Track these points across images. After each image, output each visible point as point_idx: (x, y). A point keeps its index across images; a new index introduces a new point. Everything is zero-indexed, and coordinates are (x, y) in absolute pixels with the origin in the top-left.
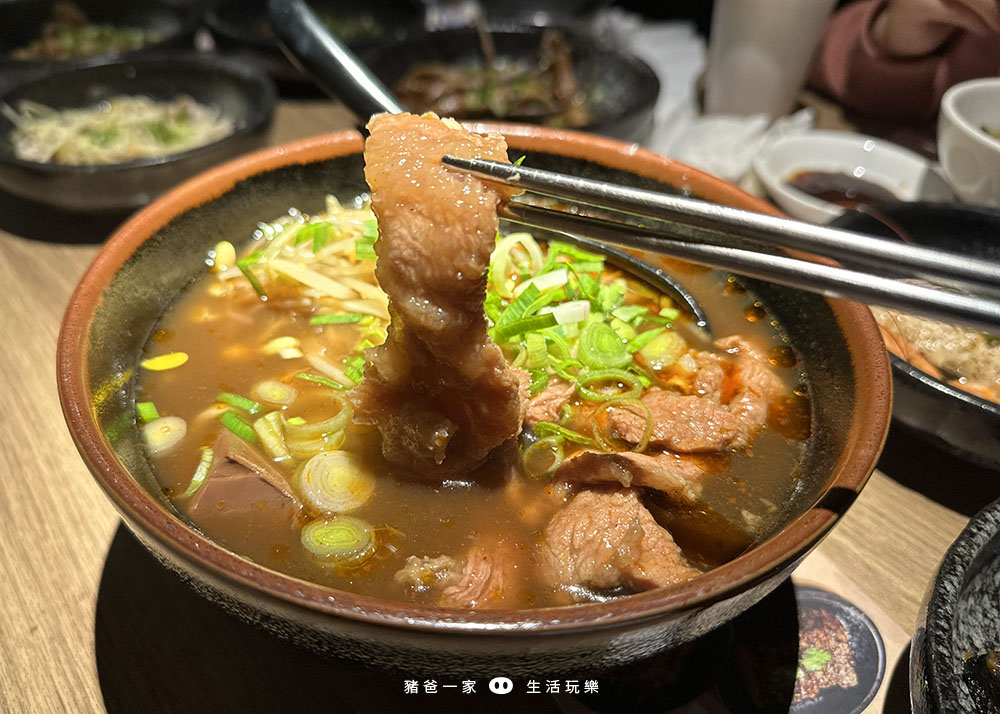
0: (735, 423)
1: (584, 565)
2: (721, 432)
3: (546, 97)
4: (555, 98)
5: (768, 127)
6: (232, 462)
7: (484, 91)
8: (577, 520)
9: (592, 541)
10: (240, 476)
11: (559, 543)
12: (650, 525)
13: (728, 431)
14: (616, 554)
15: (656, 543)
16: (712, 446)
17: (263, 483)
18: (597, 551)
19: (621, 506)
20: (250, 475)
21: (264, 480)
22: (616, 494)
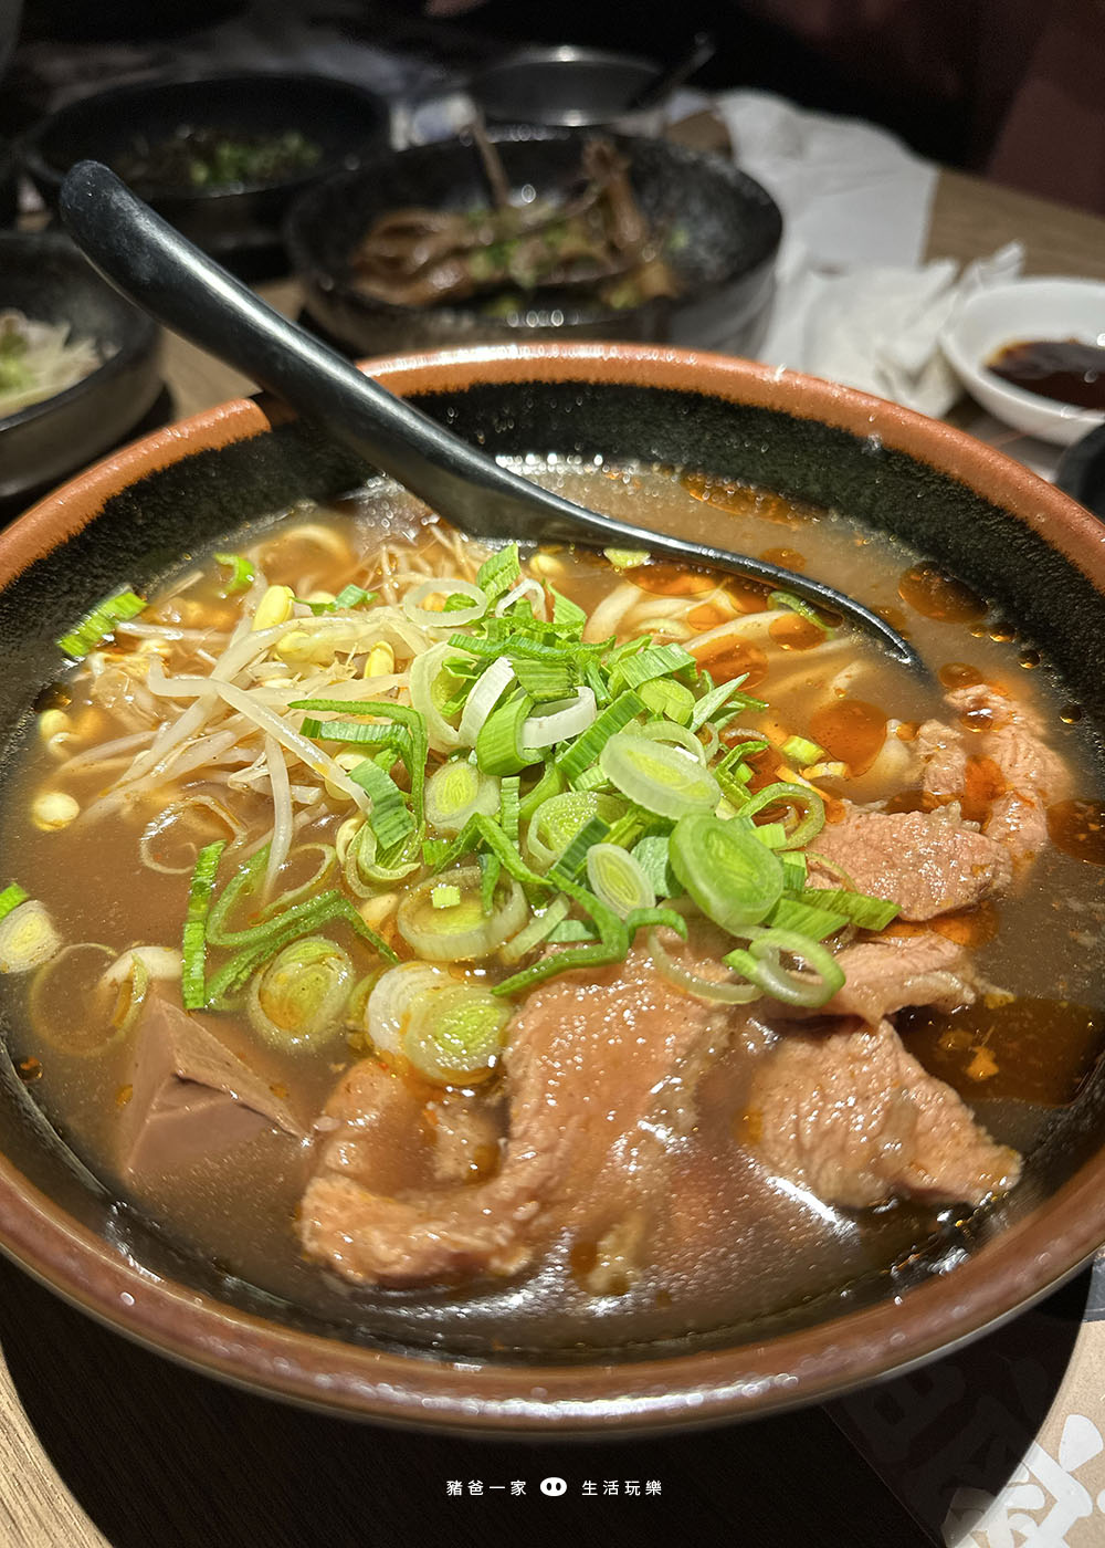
0: (990, 850)
1: (824, 1174)
2: (973, 874)
3: (597, 249)
4: (613, 249)
5: (957, 278)
6: (184, 1082)
7: (497, 248)
8: (798, 1095)
9: (831, 1131)
10: (203, 1105)
11: (776, 1141)
12: (923, 1086)
13: (982, 868)
14: (876, 1152)
15: (937, 1117)
16: (964, 903)
17: (243, 1111)
18: (843, 1149)
19: (867, 1059)
20: (218, 1101)
21: (244, 1106)
22: (854, 1035)
